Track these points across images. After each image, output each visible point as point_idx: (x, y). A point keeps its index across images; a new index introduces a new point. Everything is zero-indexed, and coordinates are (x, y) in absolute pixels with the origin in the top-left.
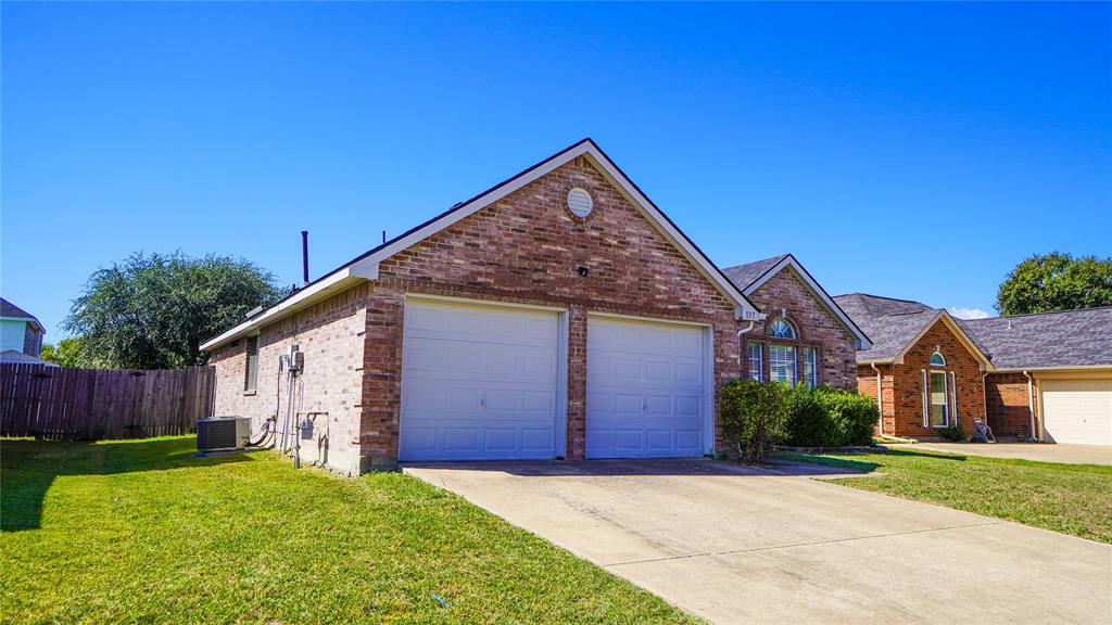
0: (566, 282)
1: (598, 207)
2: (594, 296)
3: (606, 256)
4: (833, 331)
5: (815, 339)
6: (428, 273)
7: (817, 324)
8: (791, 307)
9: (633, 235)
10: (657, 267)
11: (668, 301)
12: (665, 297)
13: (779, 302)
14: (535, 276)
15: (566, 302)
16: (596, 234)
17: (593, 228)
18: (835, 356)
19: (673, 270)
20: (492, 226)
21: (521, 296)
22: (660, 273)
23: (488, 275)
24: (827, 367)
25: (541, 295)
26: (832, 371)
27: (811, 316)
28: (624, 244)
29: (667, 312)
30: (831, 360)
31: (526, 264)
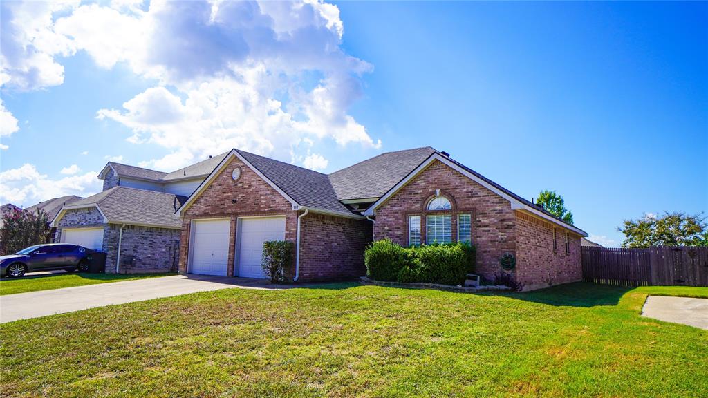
0: (229, 207)
1: (242, 173)
2: (239, 211)
3: (243, 193)
4: (487, 198)
5: (468, 206)
6: (195, 212)
7: (470, 195)
8: (444, 187)
9: (254, 181)
10: (262, 193)
11: (265, 208)
12: (264, 206)
13: (434, 186)
14: (221, 207)
15: (229, 215)
16: (241, 185)
17: (240, 183)
18: (489, 217)
19: (268, 192)
20: (211, 192)
21: (216, 215)
22: (263, 195)
23: (209, 209)
24: (480, 226)
25: (223, 214)
26: (486, 229)
27: (465, 190)
28: (251, 186)
29: (265, 212)
30: (485, 221)
31: (219, 203)
